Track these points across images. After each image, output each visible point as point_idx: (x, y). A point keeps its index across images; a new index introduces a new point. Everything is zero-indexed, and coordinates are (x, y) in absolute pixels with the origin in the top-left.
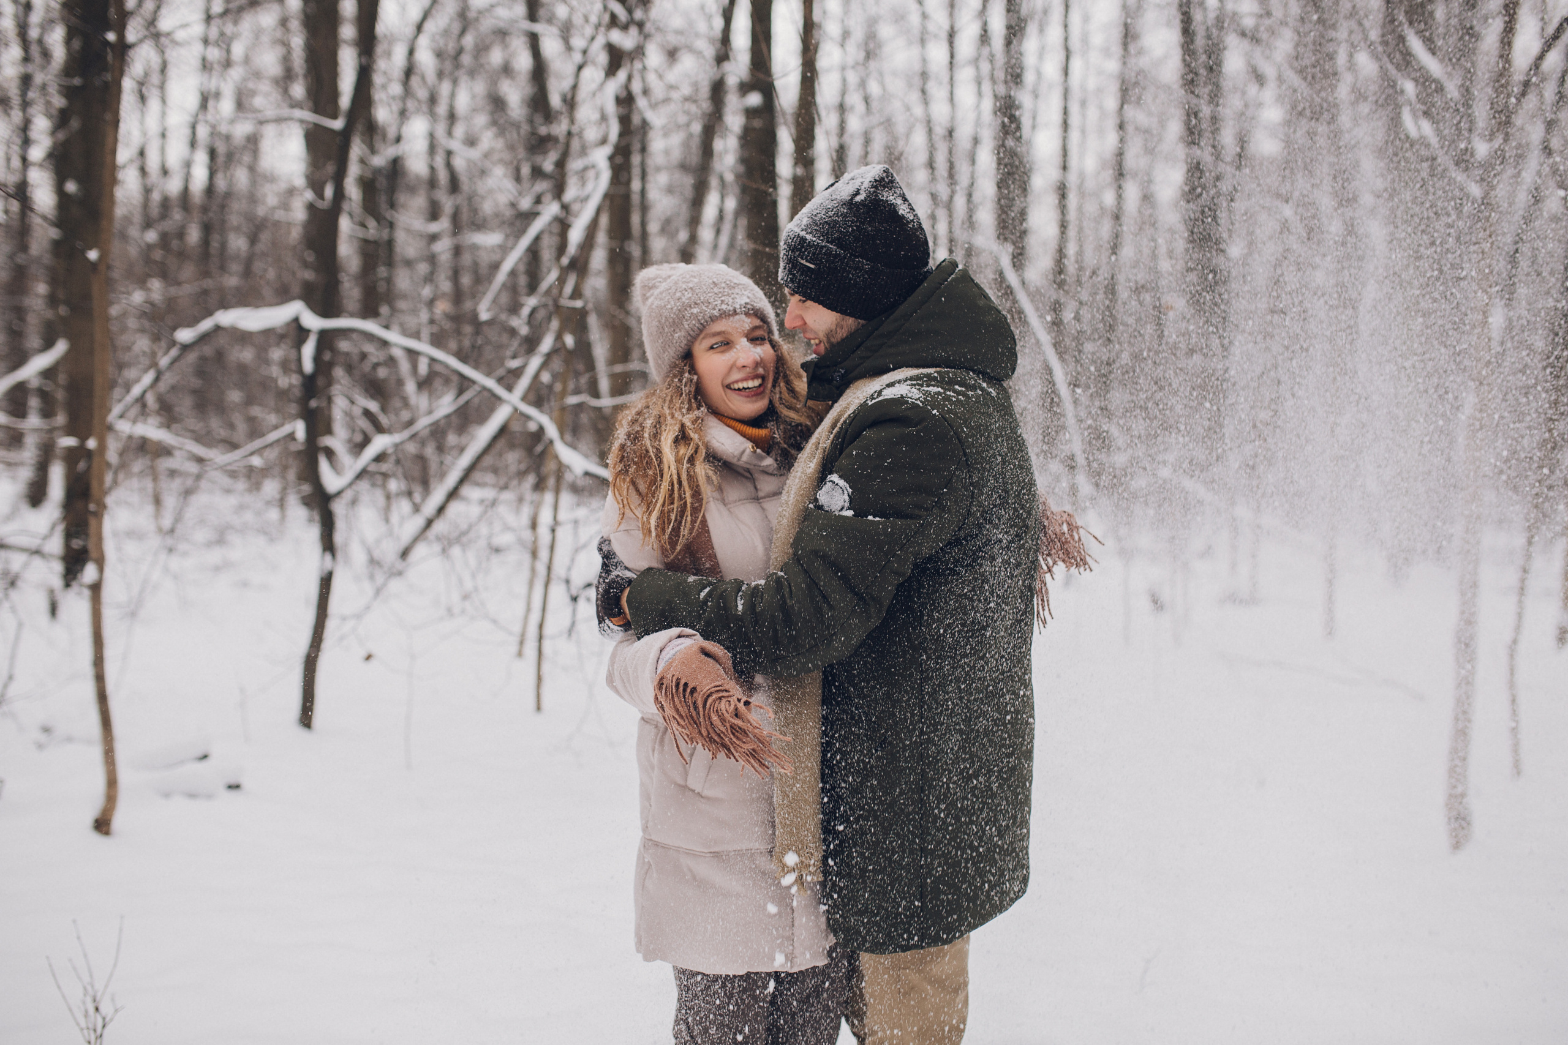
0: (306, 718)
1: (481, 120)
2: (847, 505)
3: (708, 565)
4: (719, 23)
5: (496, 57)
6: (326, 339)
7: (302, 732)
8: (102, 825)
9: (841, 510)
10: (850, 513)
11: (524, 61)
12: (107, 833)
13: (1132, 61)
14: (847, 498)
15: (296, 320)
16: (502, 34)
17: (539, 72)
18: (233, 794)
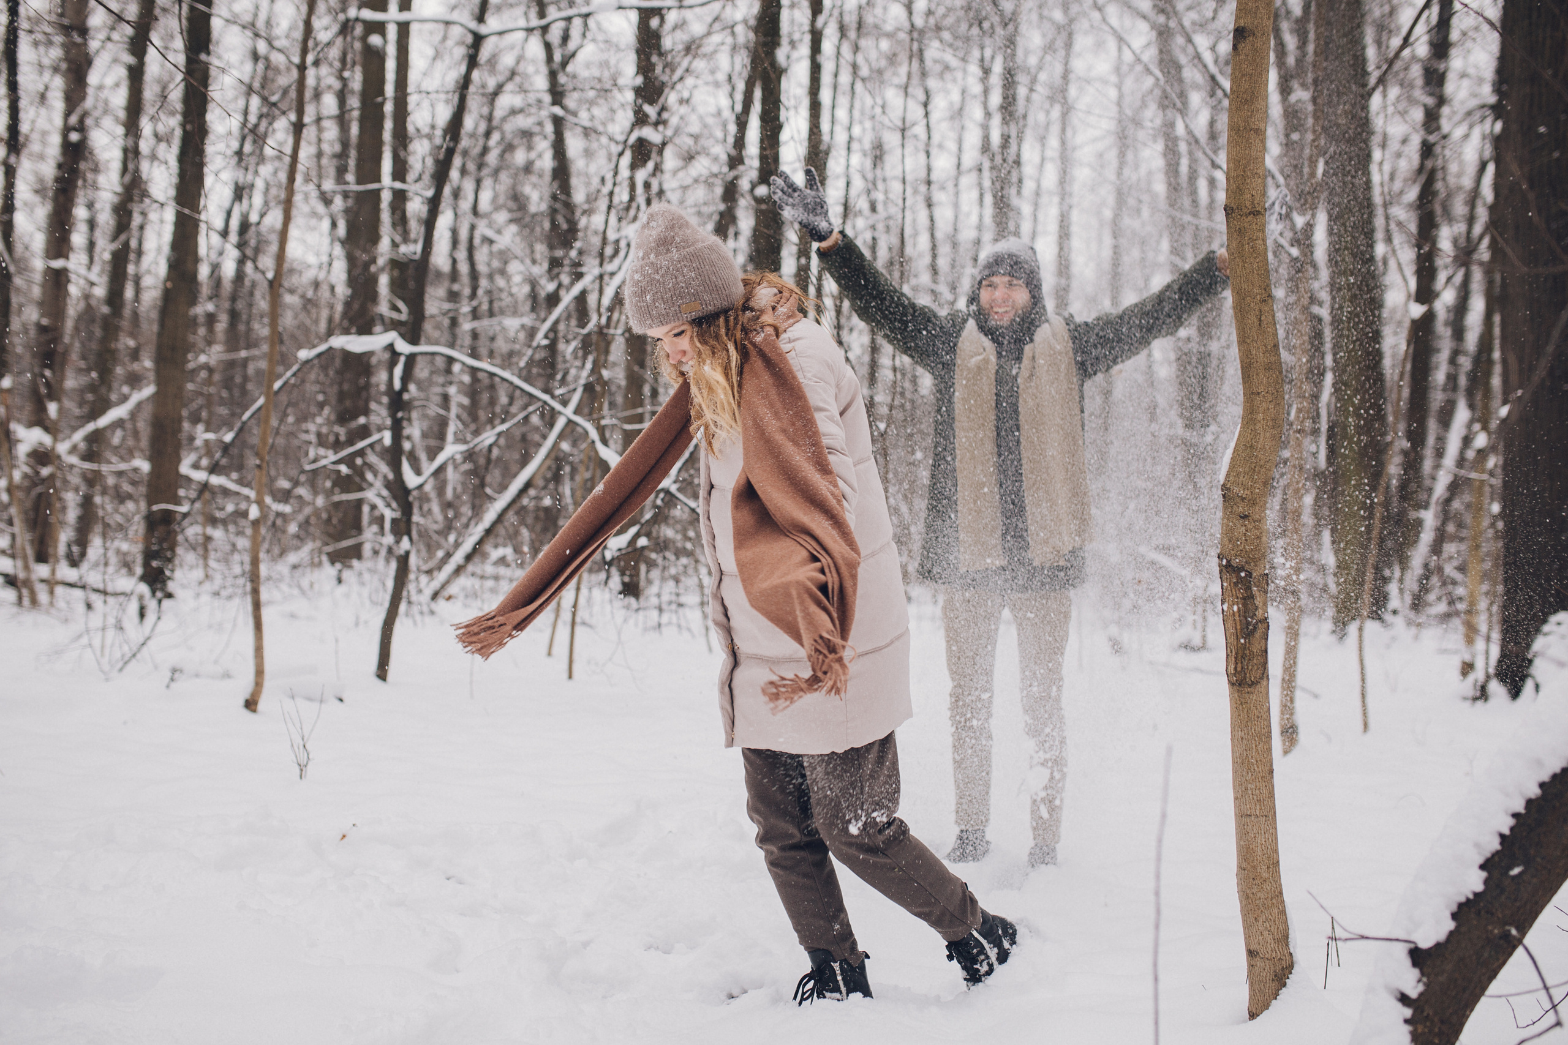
0: (382, 673)
1: (502, 217)
4: (733, 128)
7: (379, 682)
8: (251, 704)
11: (547, 162)
12: (254, 711)
13: (1127, 172)
15: (392, 345)
17: (562, 172)
18: (338, 702)
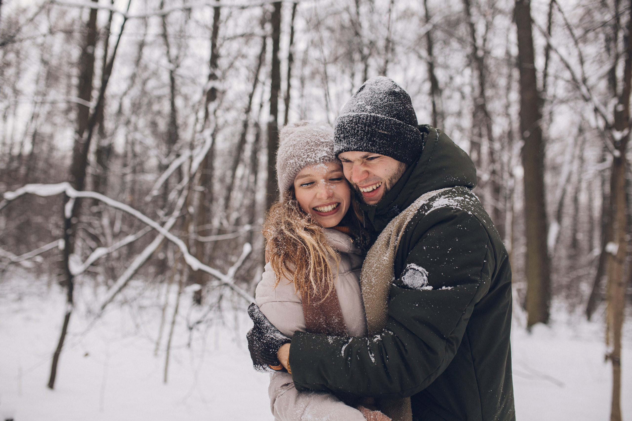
0: (51, 384)
2: (426, 282)
3: (336, 321)
5: (156, 107)
6: (78, 201)
9: (422, 286)
10: (430, 288)
14: (425, 278)
15: (64, 193)
16: (159, 98)
